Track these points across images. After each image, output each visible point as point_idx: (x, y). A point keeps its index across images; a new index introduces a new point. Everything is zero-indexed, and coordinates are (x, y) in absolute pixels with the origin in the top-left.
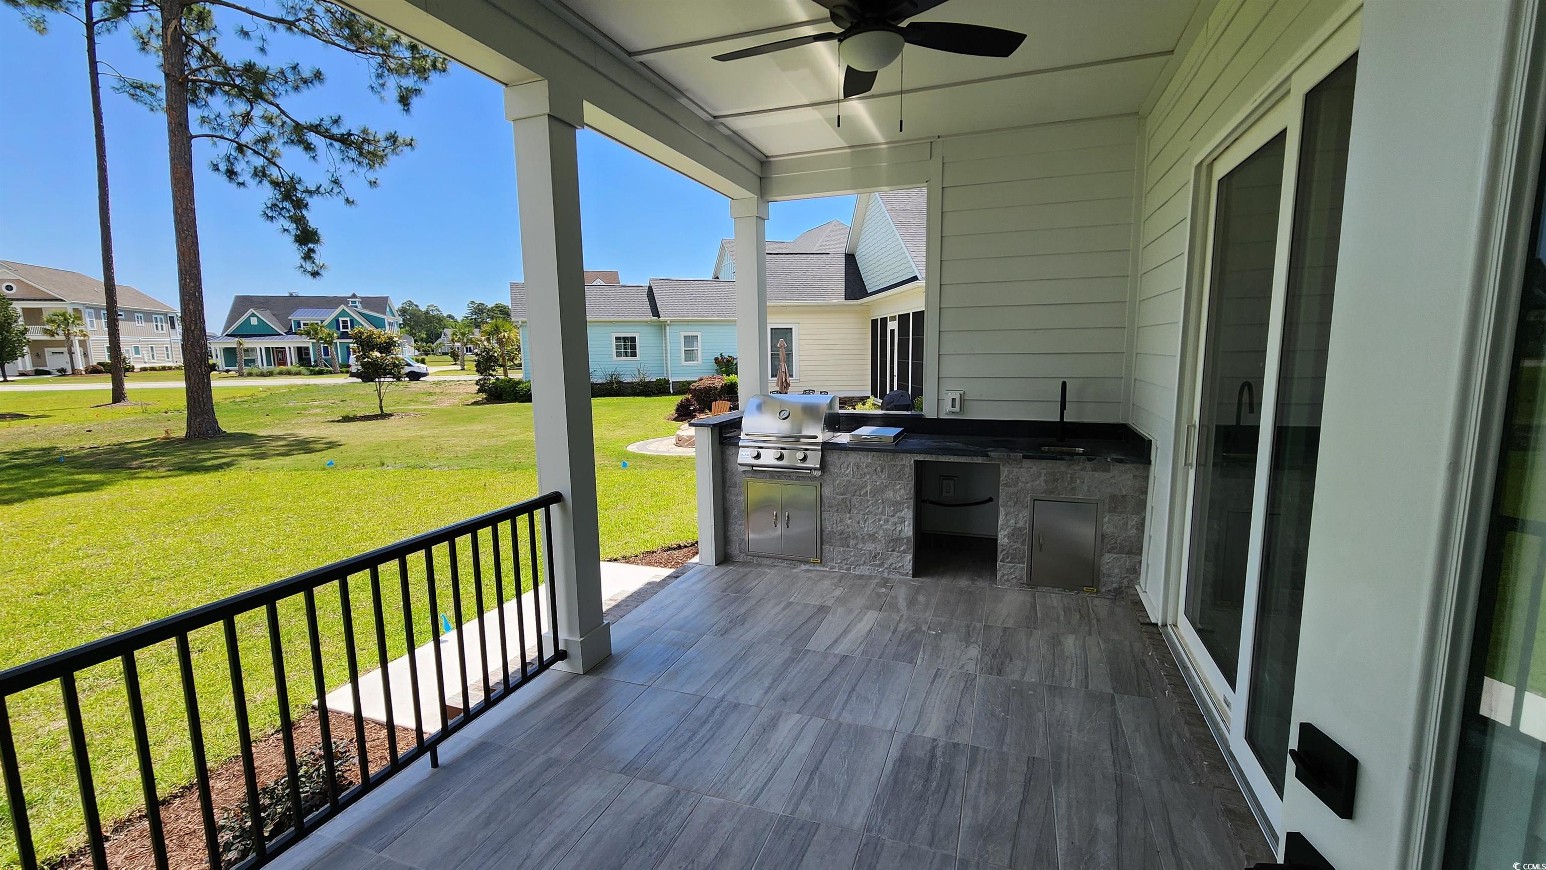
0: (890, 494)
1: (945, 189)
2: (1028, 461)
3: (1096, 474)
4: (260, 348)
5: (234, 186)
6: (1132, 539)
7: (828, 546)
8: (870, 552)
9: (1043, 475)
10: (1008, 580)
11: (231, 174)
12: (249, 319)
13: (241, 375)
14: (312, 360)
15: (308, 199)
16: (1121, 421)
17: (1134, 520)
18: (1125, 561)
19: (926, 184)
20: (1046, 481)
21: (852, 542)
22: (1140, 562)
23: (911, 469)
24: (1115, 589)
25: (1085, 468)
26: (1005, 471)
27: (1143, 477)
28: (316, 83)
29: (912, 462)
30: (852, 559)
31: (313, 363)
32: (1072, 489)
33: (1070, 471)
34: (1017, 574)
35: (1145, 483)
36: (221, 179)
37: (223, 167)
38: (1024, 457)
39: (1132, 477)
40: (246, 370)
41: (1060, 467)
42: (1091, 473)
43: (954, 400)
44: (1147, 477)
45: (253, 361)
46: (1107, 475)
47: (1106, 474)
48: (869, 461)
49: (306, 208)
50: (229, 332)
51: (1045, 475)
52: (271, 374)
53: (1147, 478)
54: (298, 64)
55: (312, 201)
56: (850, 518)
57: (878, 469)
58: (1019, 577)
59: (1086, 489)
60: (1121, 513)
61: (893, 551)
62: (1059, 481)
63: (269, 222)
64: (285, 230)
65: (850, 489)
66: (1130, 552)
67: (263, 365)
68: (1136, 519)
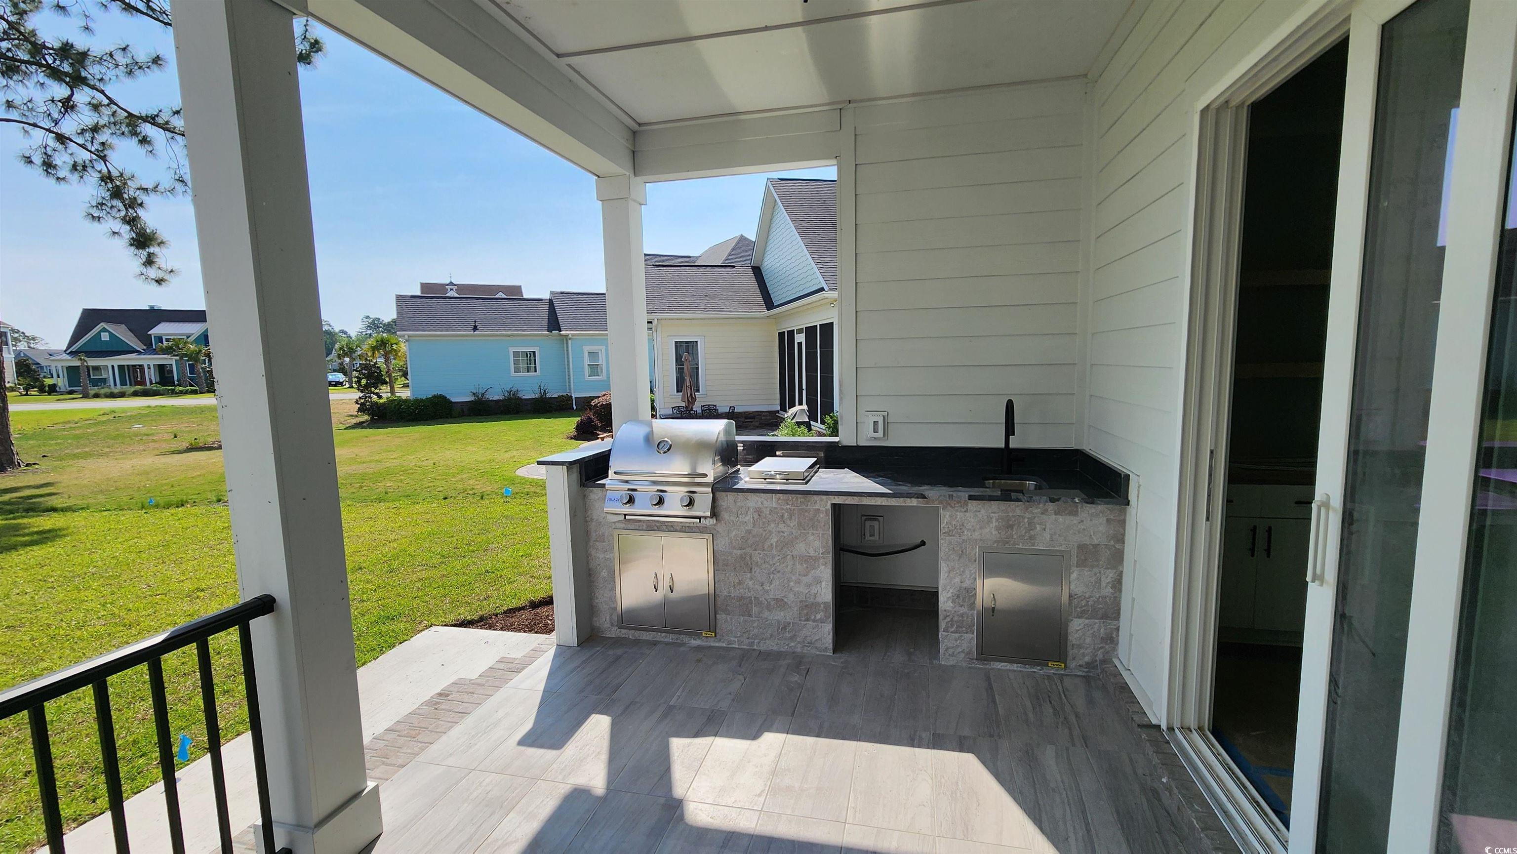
0: (801, 548)
1: (857, 166)
2: (975, 503)
3: (1060, 519)
4: (113, 366)
5: (52, 181)
6: (1107, 599)
7: (724, 616)
8: (779, 622)
9: (994, 520)
10: (953, 655)
11: (48, 165)
12: (99, 333)
13: (86, 396)
14: (176, 378)
15: (142, 197)
16: (1073, 445)
17: (1111, 574)
18: (1100, 627)
19: (834, 162)
20: (998, 529)
21: (755, 610)
22: (1118, 629)
23: (827, 515)
24: (1087, 663)
25: (1047, 510)
26: (946, 517)
27: (1119, 521)
28: (154, 67)
29: (829, 506)
30: (756, 631)
31: (176, 383)
32: (1031, 538)
33: (1027, 515)
34: (965, 646)
35: (1121, 529)
36: (37, 172)
37: (38, 159)
38: (971, 498)
39: (1105, 522)
40: (93, 391)
41: (1015, 509)
42: (1054, 517)
43: (876, 423)
44: (1124, 521)
45: (104, 381)
46: (1075, 520)
47: (1072, 518)
48: (774, 505)
49: (142, 207)
50: (74, 348)
51: (997, 520)
52: (122, 395)
53: (1123, 523)
54: (128, 46)
55: (148, 200)
56: (751, 579)
57: (786, 515)
58: (967, 650)
59: (1048, 537)
60: (1093, 567)
61: (807, 620)
62: (1015, 528)
63: (96, 224)
64: (114, 233)
65: (750, 542)
66: (1105, 617)
67: (115, 384)
68: (1111, 575)
